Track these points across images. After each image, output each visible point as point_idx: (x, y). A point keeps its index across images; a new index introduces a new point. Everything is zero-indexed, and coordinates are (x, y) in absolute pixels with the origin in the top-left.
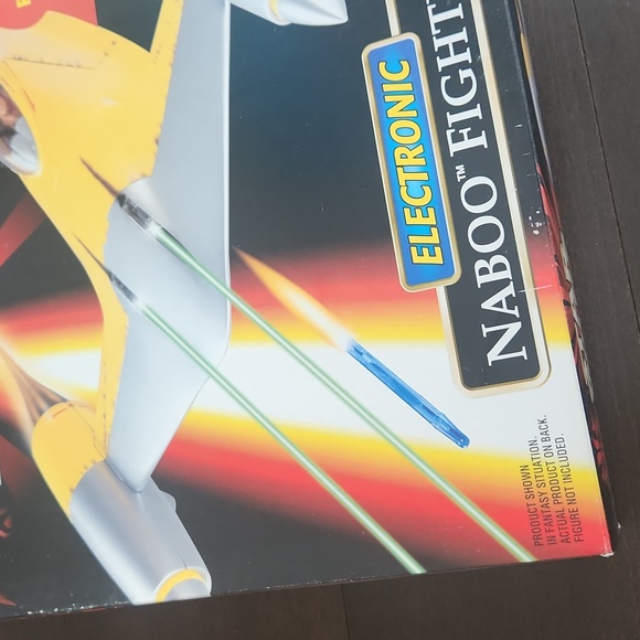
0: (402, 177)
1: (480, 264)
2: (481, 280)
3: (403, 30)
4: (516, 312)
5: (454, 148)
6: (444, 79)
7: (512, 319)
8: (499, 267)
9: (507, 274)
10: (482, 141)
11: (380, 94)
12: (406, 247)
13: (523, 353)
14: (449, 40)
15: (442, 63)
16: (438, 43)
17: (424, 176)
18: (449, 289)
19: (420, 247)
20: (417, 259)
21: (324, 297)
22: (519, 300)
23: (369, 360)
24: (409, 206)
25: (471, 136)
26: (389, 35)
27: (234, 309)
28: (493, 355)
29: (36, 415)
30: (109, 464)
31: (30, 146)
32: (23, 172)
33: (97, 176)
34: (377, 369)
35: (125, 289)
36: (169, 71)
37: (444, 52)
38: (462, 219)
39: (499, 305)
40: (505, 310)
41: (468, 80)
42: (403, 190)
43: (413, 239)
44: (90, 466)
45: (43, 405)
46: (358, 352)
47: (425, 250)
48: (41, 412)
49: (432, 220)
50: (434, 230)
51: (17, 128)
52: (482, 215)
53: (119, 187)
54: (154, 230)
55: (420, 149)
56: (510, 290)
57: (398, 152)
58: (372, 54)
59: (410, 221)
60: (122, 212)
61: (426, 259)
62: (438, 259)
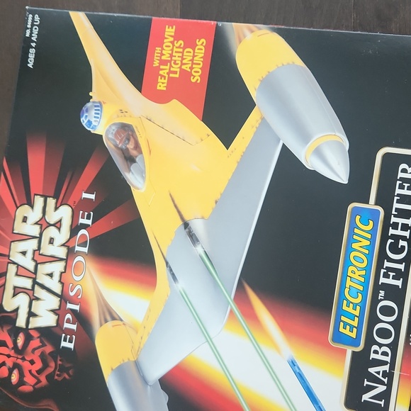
0: (349, 283)
1: (375, 347)
2: (373, 356)
3: (376, 204)
4: (385, 380)
5: (382, 280)
6: (390, 241)
7: (382, 383)
8: (385, 354)
9: (388, 359)
10: (399, 283)
11: (351, 233)
12: (338, 321)
13: (382, 403)
14: (401, 221)
15: (392, 231)
16: (393, 220)
17: (361, 288)
18: (354, 353)
19: (346, 324)
20: (341, 330)
21: (284, 327)
22: (389, 375)
23: (298, 371)
24: (347, 300)
25: (394, 278)
26: (367, 202)
27: (231, 312)
28: (366, 397)
29: (103, 321)
30: (137, 364)
31: (142, 173)
32: (134, 186)
33: (176, 206)
34: (301, 377)
35: (173, 275)
36: (236, 165)
37: (395, 226)
38: (374, 320)
39: (378, 373)
40: (380, 377)
41: (403, 247)
42: (347, 290)
43: (343, 318)
44: (126, 361)
45: (108, 318)
46: (293, 364)
47: (348, 327)
48: (106, 321)
49: (357, 313)
50: (356, 319)
51: (137, 160)
52: (385, 322)
53: (187, 218)
54: (199, 250)
55: (363, 273)
56: (386, 368)
57: (351, 268)
58: (355, 208)
59: (345, 308)
60: (184, 232)
61: (347, 332)
62: (353, 335)
